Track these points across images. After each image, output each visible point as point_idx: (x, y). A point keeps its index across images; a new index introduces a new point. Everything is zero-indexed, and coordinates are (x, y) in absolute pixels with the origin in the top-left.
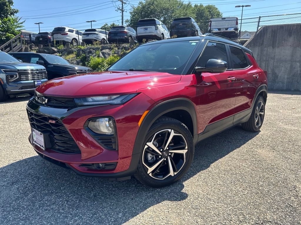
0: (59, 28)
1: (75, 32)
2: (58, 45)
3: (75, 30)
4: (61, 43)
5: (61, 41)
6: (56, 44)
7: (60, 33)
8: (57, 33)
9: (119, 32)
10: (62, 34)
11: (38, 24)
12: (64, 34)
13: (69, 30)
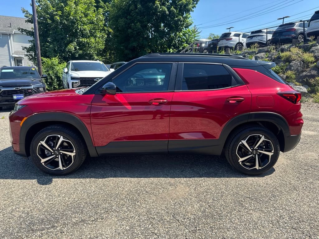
0: (225, 33)
1: (241, 36)
2: (220, 51)
3: (241, 33)
4: (223, 48)
5: (223, 47)
6: (219, 50)
7: (225, 39)
8: (222, 39)
9: (284, 31)
10: (227, 40)
11: (229, 29)
12: (229, 40)
13: (235, 34)
